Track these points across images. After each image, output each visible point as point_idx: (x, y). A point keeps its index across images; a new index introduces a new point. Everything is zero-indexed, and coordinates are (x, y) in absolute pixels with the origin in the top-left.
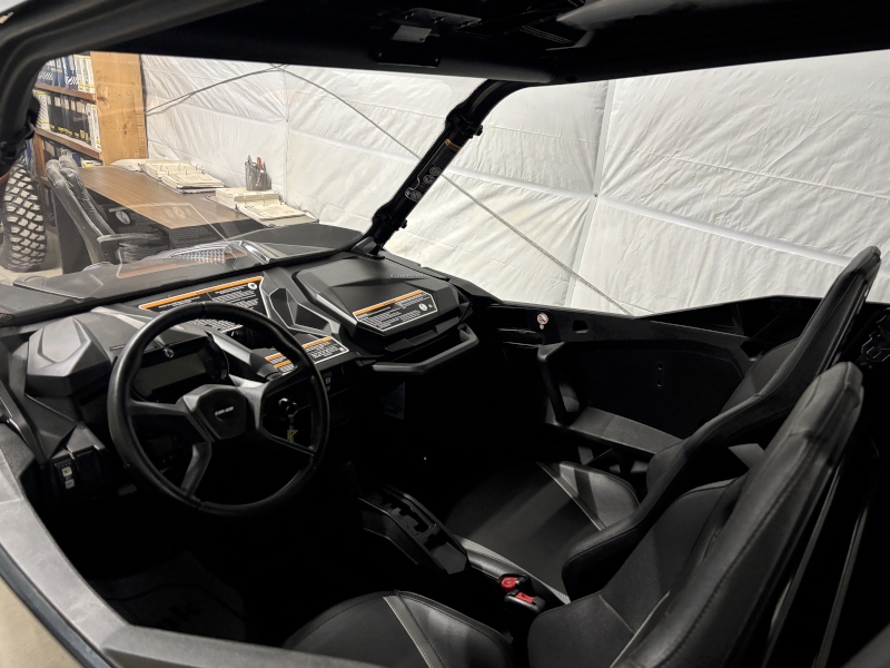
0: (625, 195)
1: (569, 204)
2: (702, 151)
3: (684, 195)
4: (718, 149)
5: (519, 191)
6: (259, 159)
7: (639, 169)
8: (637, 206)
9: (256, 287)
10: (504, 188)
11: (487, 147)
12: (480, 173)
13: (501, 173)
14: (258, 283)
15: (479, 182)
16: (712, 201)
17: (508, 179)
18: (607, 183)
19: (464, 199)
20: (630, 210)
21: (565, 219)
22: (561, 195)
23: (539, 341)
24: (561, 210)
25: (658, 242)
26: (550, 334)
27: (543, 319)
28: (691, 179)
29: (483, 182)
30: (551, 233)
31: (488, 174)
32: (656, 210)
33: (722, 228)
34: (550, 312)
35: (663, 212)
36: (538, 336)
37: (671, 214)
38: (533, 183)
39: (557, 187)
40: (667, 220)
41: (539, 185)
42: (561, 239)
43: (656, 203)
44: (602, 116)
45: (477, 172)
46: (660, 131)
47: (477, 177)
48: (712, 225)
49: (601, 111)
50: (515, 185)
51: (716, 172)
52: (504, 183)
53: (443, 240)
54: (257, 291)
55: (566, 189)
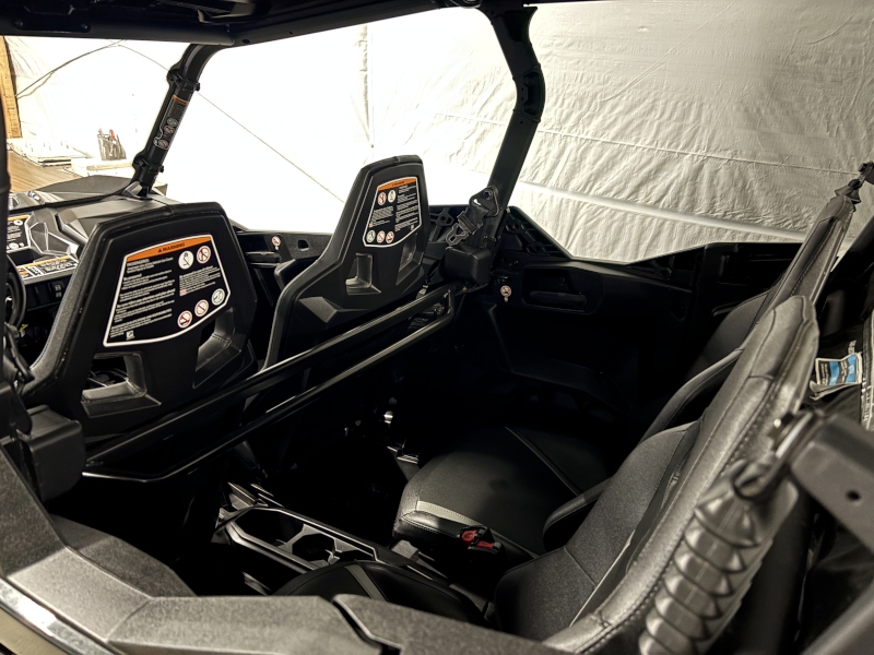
6: (111, 131)
9: (21, 223)
14: (24, 220)
23: (277, 261)
26: (284, 253)
27: (276, 241)
34: (281, 236)
36: (276, 255)
44: (366, 77)
49: (365, 73)
54: (22, 227)
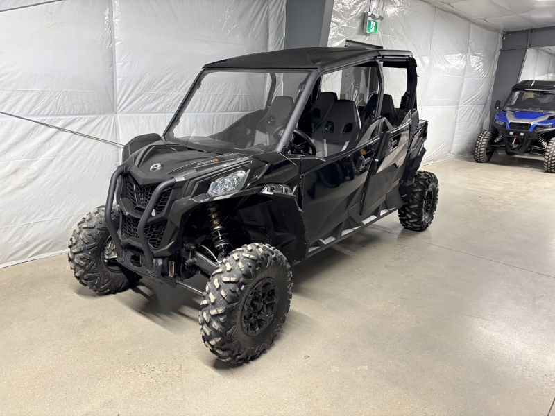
0: (130, 110)
1: (107, 119)
2: (158, 88)
3: (154, 105)
4: (162, 88)
5: (83, 119)
7: (135, 99)
8: (135, 113)
10: (75, 119)
11: (63, 101)
12: (59, 115)
13: (72, 112)
15: (59, 120)
16: (163, 105)
17: (76, 115)
18: (120, 107)
19: (53, 130)
20: (134, 115)
21: (108, 126)
22: (102, 117)
24: (105, 123)
25: (149, 124)
28: (155, 99)
29: (61, 119)
30: (105, 133)
31: (64, 114)
32: (144, 112)
33: (168, 112)
35: (147, 112)
37: (150, 113)
38: (89, 114)
39: (100, 113)
40: (149, 115)
41: (92, 114)
42: (110, 134)
43: (143, 110)
45: (57, 115)
46: (142, 84)
47: (57, 118)
48: (165, 112)
50: (80, 117)
51: (162, 95)
52: (74, 117)
53: (44, 156)
55: (104, 113)
